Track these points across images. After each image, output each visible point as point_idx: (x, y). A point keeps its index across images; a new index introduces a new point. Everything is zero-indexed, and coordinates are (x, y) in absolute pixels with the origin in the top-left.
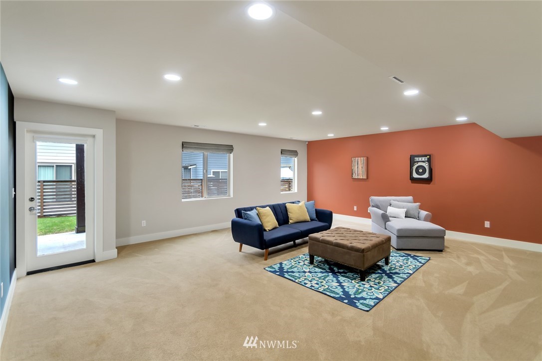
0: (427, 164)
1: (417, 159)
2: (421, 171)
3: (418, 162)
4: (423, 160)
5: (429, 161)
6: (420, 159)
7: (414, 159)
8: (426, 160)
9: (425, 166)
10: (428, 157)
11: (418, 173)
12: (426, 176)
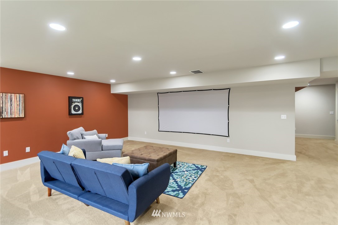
0: (81, 104)
1: (74, 100)
2: (77, 108)
3: (75, 102)
4: (78, 101)
5: (82, 102)
6: (76, 100)
7: (72, 100)
8: (80, 101)
9: (79, 105)
10: (81, 99)
11: (75, 110)
12: (80, 112)
